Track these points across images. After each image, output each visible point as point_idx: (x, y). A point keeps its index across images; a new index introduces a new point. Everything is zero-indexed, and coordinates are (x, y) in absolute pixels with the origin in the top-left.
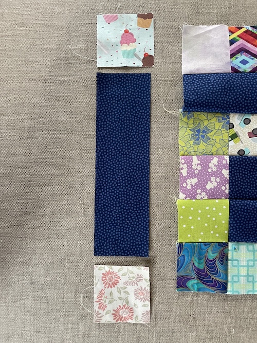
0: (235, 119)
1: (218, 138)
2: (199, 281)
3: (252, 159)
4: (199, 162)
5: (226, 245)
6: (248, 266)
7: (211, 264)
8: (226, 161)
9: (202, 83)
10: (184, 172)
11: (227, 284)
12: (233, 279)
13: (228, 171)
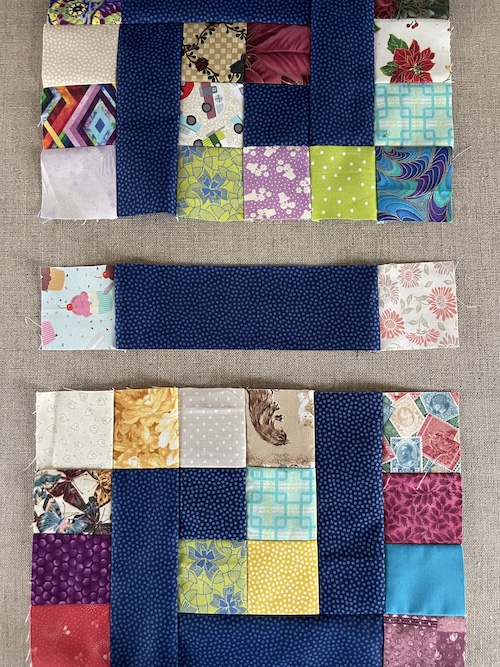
0: (187, 138)
1: (217, 163)
2: (436, 188)
3: (248, 112)
4: (254, 191)
5: (379, 150)
6: (410, 117)
7: (409, 171)
8: (251, 150)
9: (131, 187)
10: (270, 213)
11: (438, 147)
12: (429, 139)
13: (267, 148)
